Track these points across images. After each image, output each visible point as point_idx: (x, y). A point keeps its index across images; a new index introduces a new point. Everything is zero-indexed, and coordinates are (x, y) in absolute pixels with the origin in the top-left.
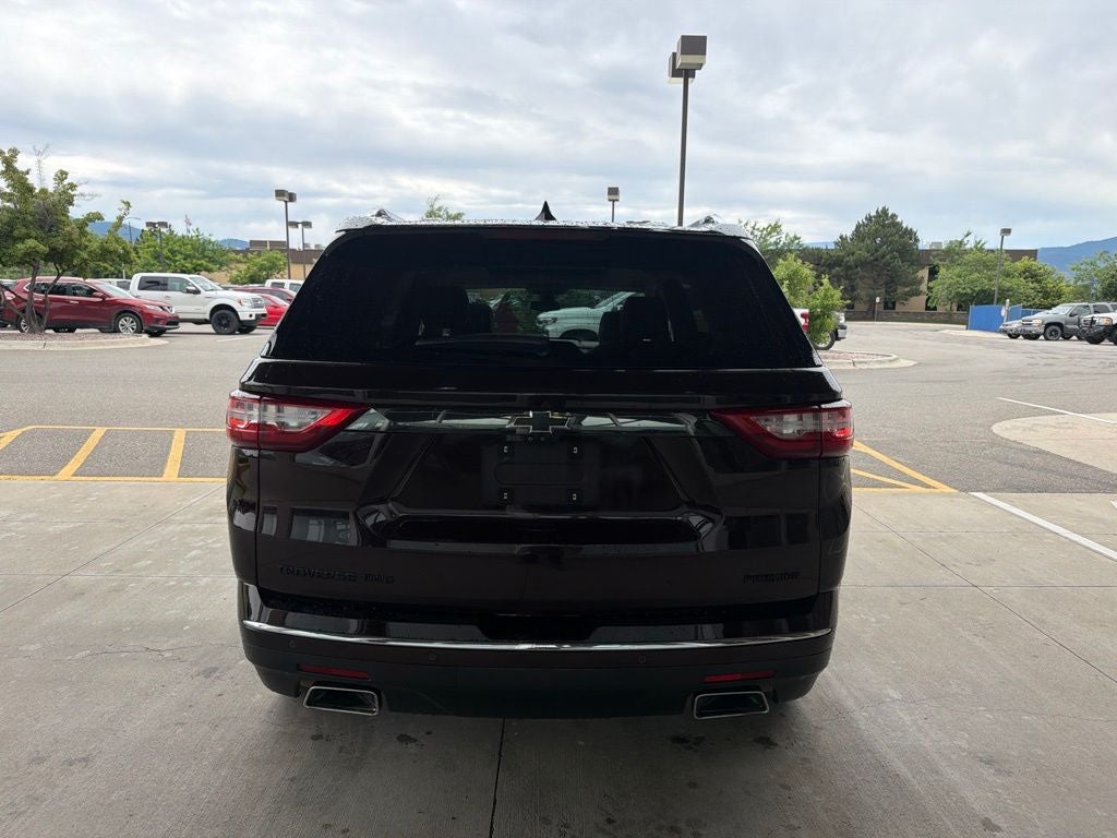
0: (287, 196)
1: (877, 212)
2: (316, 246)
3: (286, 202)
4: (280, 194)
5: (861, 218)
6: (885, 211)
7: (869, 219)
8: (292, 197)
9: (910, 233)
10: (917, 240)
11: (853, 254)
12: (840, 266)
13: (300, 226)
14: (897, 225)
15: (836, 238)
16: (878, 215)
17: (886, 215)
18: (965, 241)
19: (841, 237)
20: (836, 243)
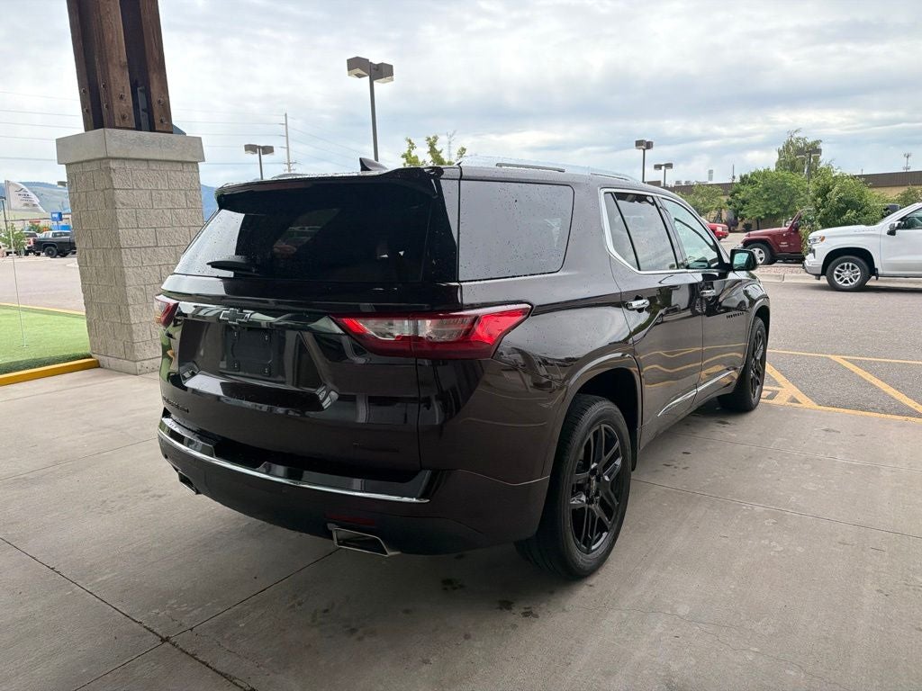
0: (645, 145)
2: (686, 182)
3: (644, 150)
4: (639, 143)
8: (649, 145)
13: (663, 168)
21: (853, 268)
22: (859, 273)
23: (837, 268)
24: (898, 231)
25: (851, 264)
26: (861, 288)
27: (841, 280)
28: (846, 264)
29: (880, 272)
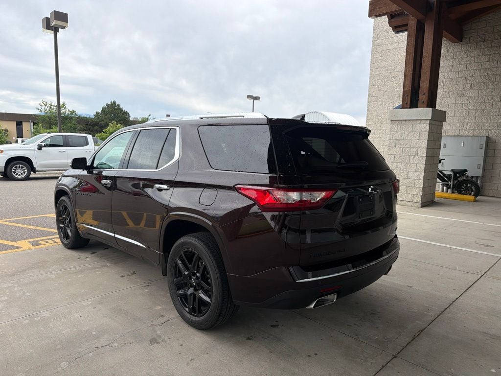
1: (111, 103)
5: (105, 105)
6: (114, 103)
7: (108, 105)
9: (126, 113)
10: (129, 116)
11: (103, 121)
12: (97, 126)
14: (121, 109)
15: (95, 113)
16: (112, 104)
17: (116, 104)
18: (149, 118)
19: (97, 113)
20: (94, 115)
21: (22, 167)
22: (26, 170)
23: (14, 168)
24: (42, 148)
25: (21, 166)
26: (27, 178)
27: (17, 174)
28: (18, 166)
29: (37, 169)
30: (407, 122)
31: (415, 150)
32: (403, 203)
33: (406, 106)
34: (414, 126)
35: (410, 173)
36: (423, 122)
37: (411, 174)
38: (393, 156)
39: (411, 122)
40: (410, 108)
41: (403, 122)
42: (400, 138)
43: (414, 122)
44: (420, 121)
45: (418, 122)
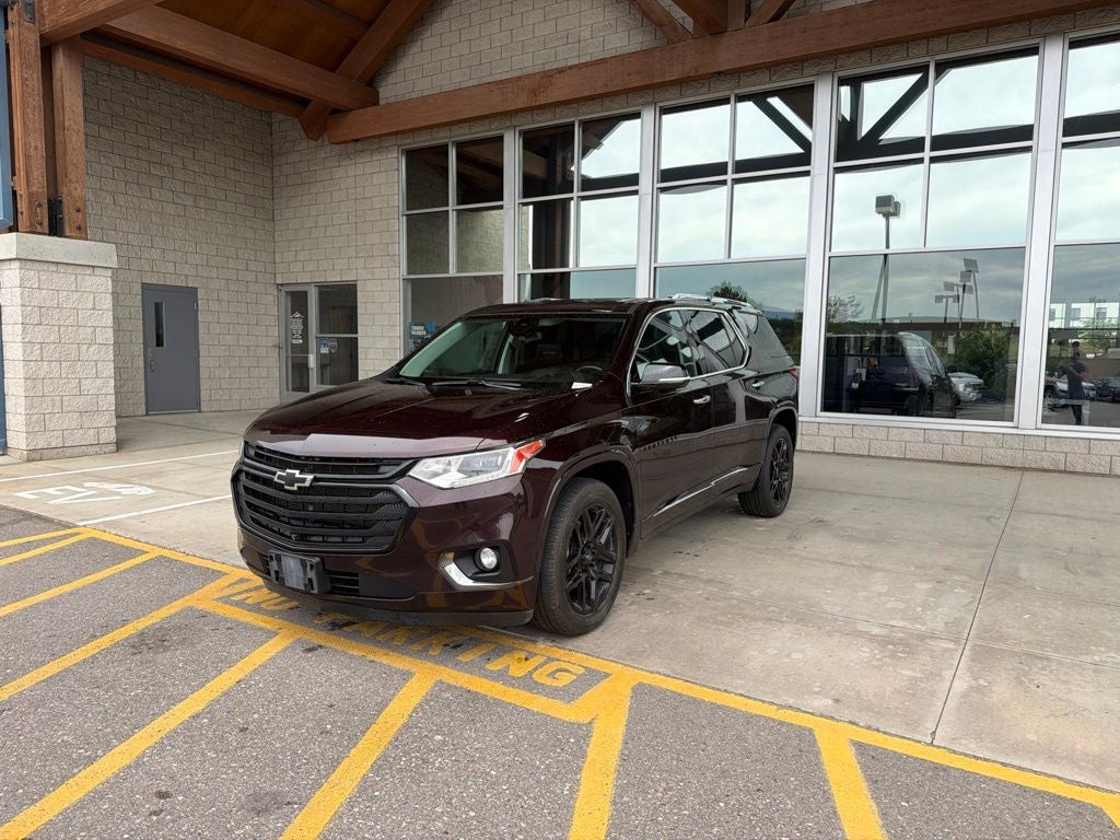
30: (62, 269)
31: (89, 330)
32: (77, 450)
33: (39, 229)
34: (79, 278)
35: (83, 382)
36: (97, 271)
37: (86, 384)
38: (38, 346)
39: (70, 270)
40: (50, 235)
41: (53, 268)
42: (49, 303)
43: (79, 270)
44: (91, 269)
45: (89, 271)
